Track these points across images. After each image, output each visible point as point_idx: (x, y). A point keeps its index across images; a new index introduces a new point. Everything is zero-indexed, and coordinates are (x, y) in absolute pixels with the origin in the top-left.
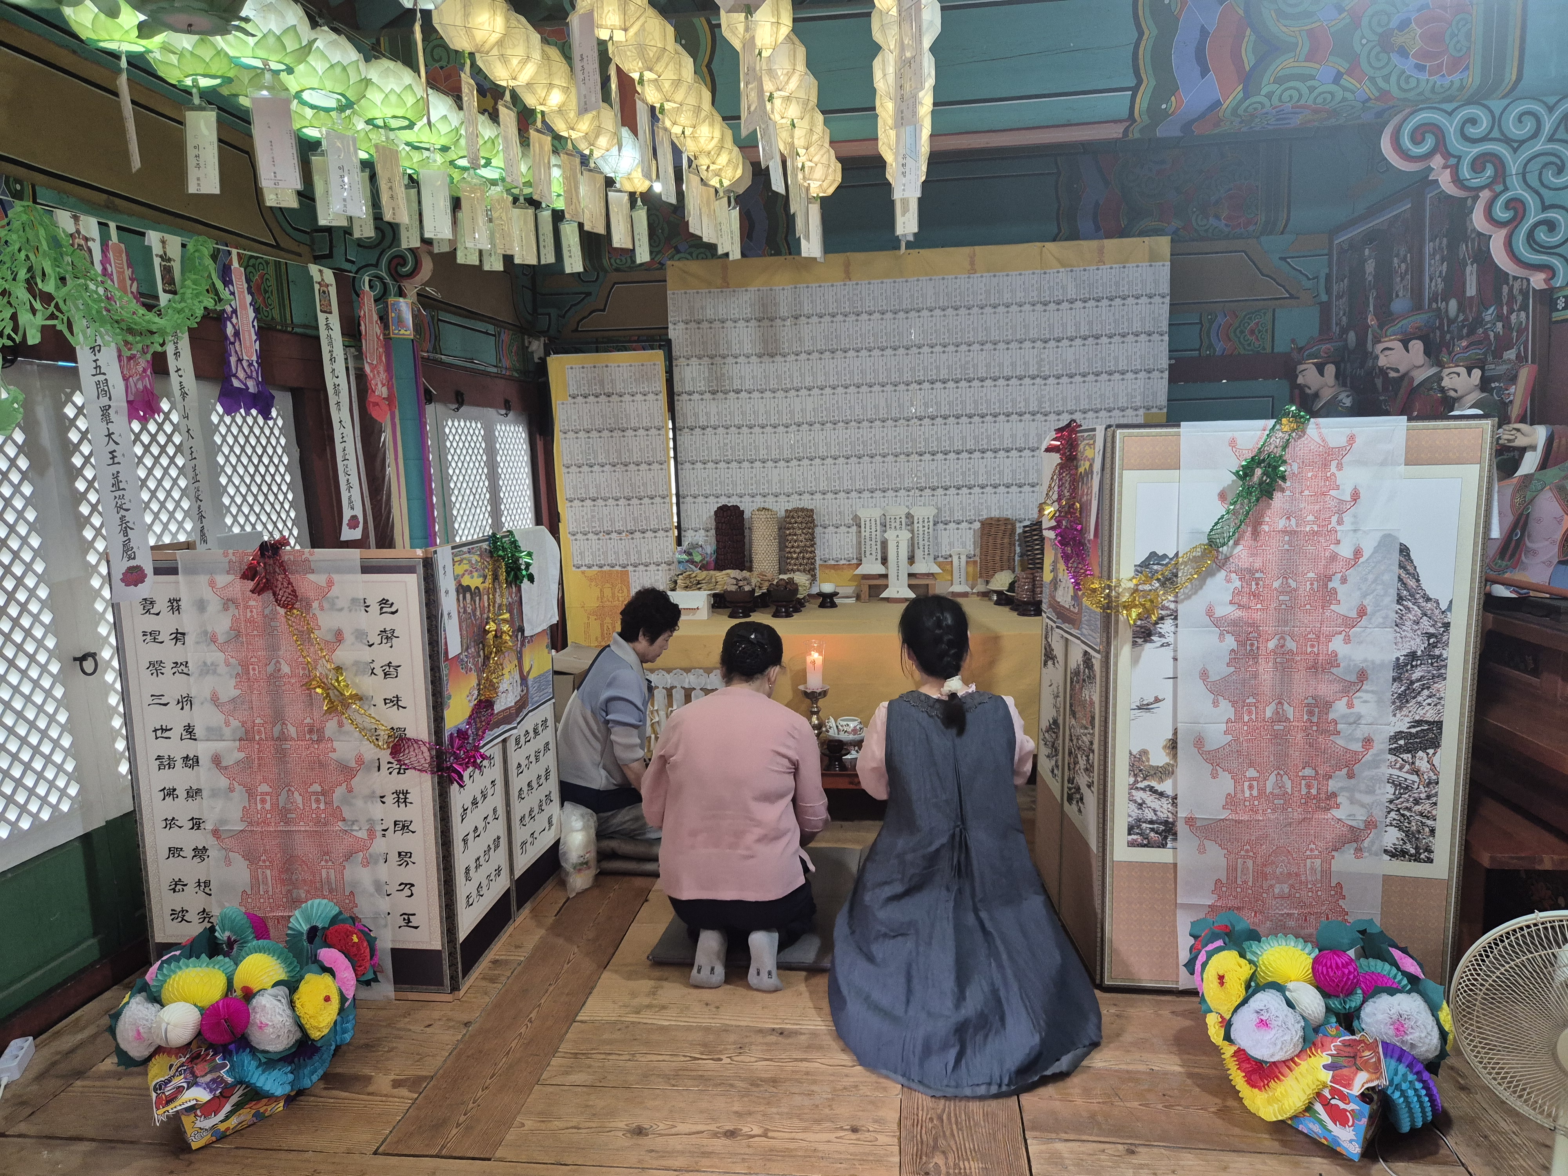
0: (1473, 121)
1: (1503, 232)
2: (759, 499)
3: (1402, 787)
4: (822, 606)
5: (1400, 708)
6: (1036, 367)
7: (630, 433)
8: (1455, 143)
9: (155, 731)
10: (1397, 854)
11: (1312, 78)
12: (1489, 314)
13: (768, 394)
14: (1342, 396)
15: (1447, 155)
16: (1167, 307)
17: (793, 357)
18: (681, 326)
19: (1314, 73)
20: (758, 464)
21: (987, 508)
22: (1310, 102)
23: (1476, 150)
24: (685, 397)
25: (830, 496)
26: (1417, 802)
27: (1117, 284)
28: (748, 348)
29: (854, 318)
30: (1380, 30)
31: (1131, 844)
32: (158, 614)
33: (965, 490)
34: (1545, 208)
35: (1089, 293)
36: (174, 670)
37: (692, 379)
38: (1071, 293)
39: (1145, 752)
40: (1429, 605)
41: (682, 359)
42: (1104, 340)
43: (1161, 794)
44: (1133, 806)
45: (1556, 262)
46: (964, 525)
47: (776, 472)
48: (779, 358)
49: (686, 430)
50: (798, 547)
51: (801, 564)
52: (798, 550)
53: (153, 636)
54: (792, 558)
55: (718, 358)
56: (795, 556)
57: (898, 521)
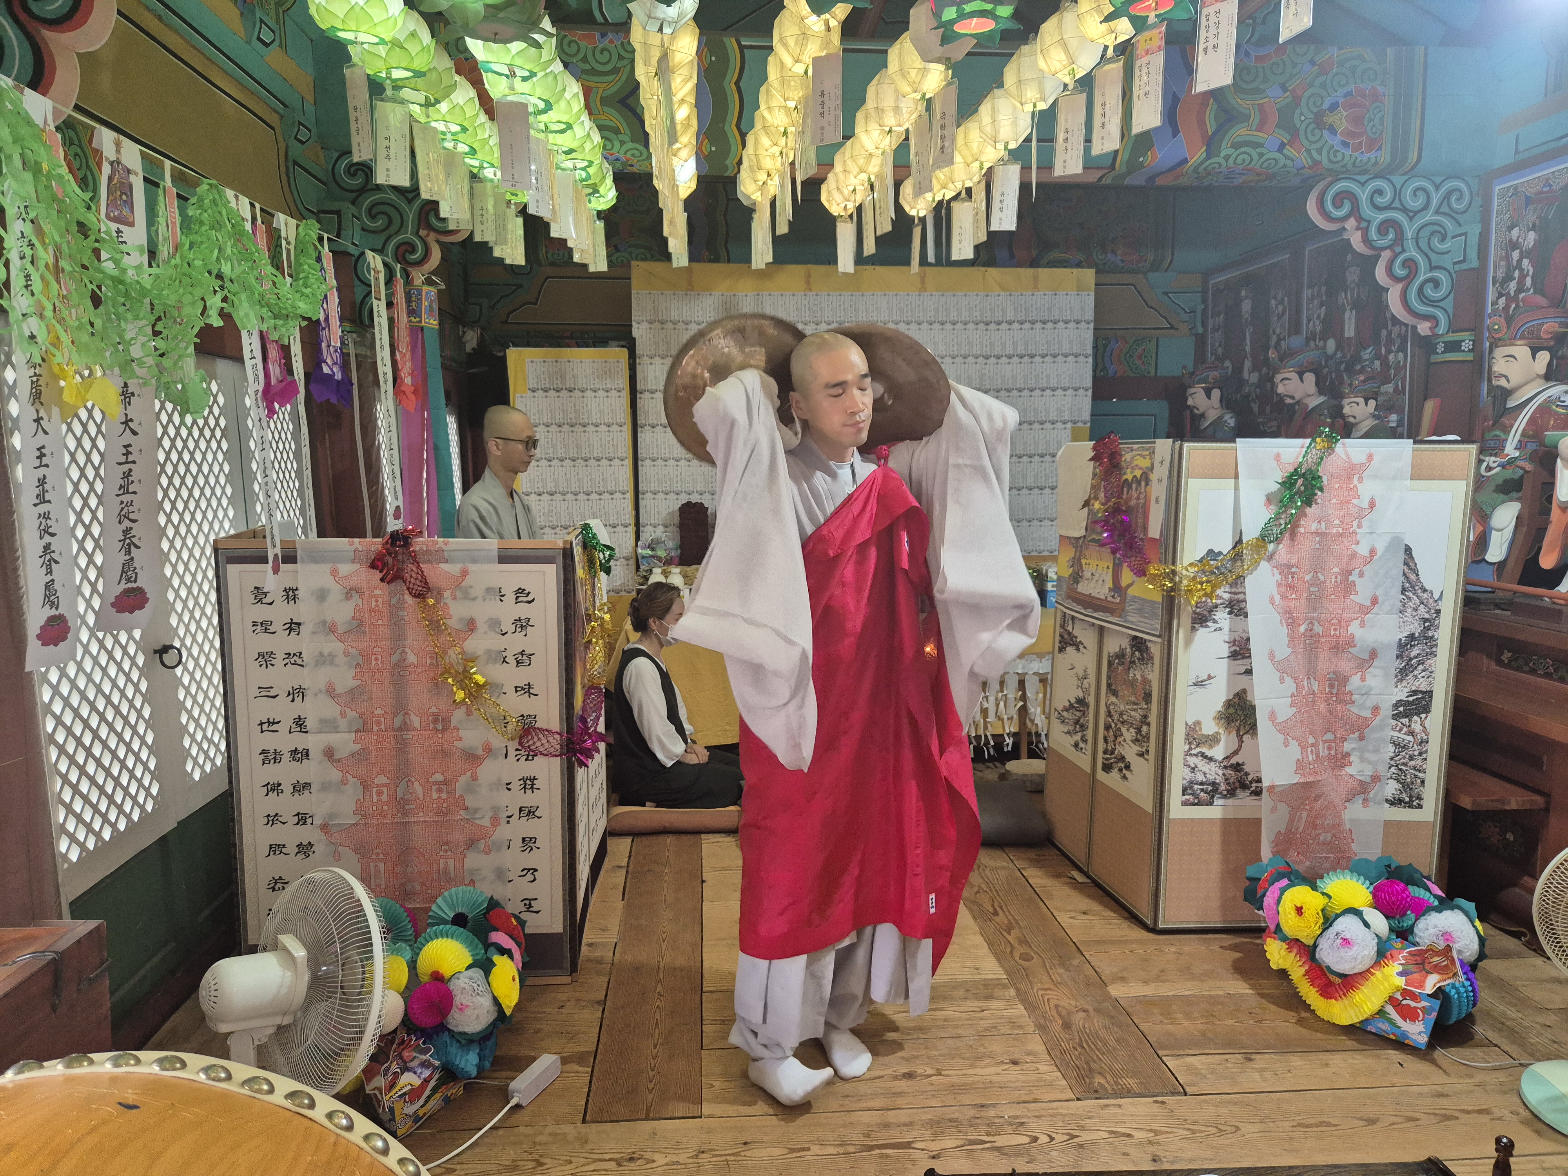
0: (1379, 192)
1: (1399, 286)
3: (1400, 746)
5: (1401, 681)
7: (591, 428)
8: (1366, 210)
9: (261, 724)
10: (1395, 802)
11: (1261, 145)
12: (1367, 354)
14: (1227, 417)
15: (1360, 219)
16: (1091, 333)
18: (645, 325)
19: (1262, 141)
22: (1257, 167)
23: (1382, 216)
24: (647, 395)
26: (1411, 758)
27: (1049, 309)
30: (1315, 110)
31: (1185, 803)
32: (271, 604)
34: (1432, 268)
35: (1025, 316)
36: (286, 661)
37: (655, 377)
38: (1010, 316)
39: (1198, 723)
40: (1425, 596)
41: (645, 358)
43: (1211, 759)
44: (1187, 770)
45: (1440, 314)
49: (648, 428)
53: (265, 626)
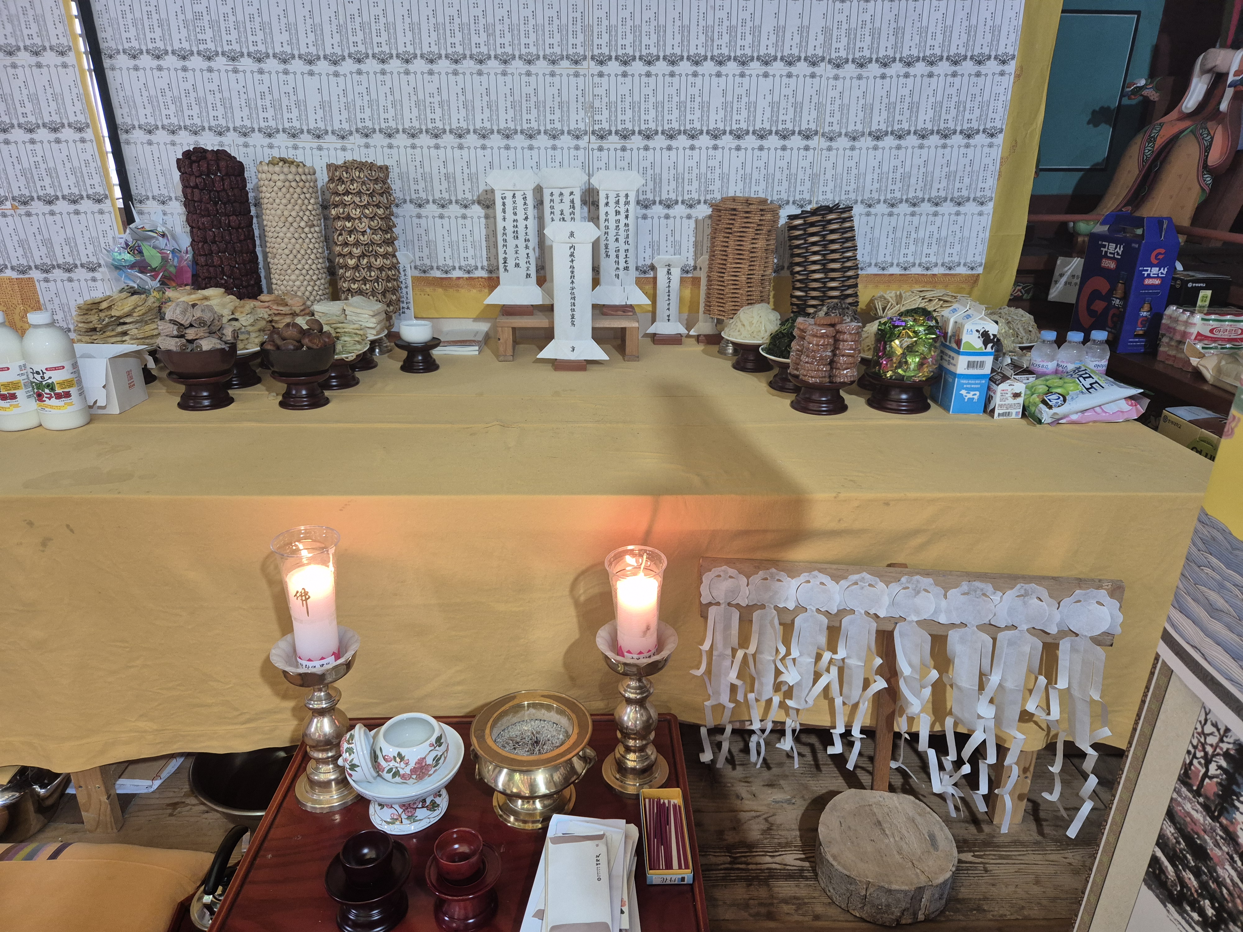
2: (281, 140)
4: (408, 367)
20: (272, 65)
21: (722, 177)
25: (425, 140)
33: (682, 141)
46: (680, 210)
47: (312, 83)
50: (357, 244)
51: (365, 281)
52: (356, 251)
54: (346, 267)
56: (352, 262)
57: (567, 199)
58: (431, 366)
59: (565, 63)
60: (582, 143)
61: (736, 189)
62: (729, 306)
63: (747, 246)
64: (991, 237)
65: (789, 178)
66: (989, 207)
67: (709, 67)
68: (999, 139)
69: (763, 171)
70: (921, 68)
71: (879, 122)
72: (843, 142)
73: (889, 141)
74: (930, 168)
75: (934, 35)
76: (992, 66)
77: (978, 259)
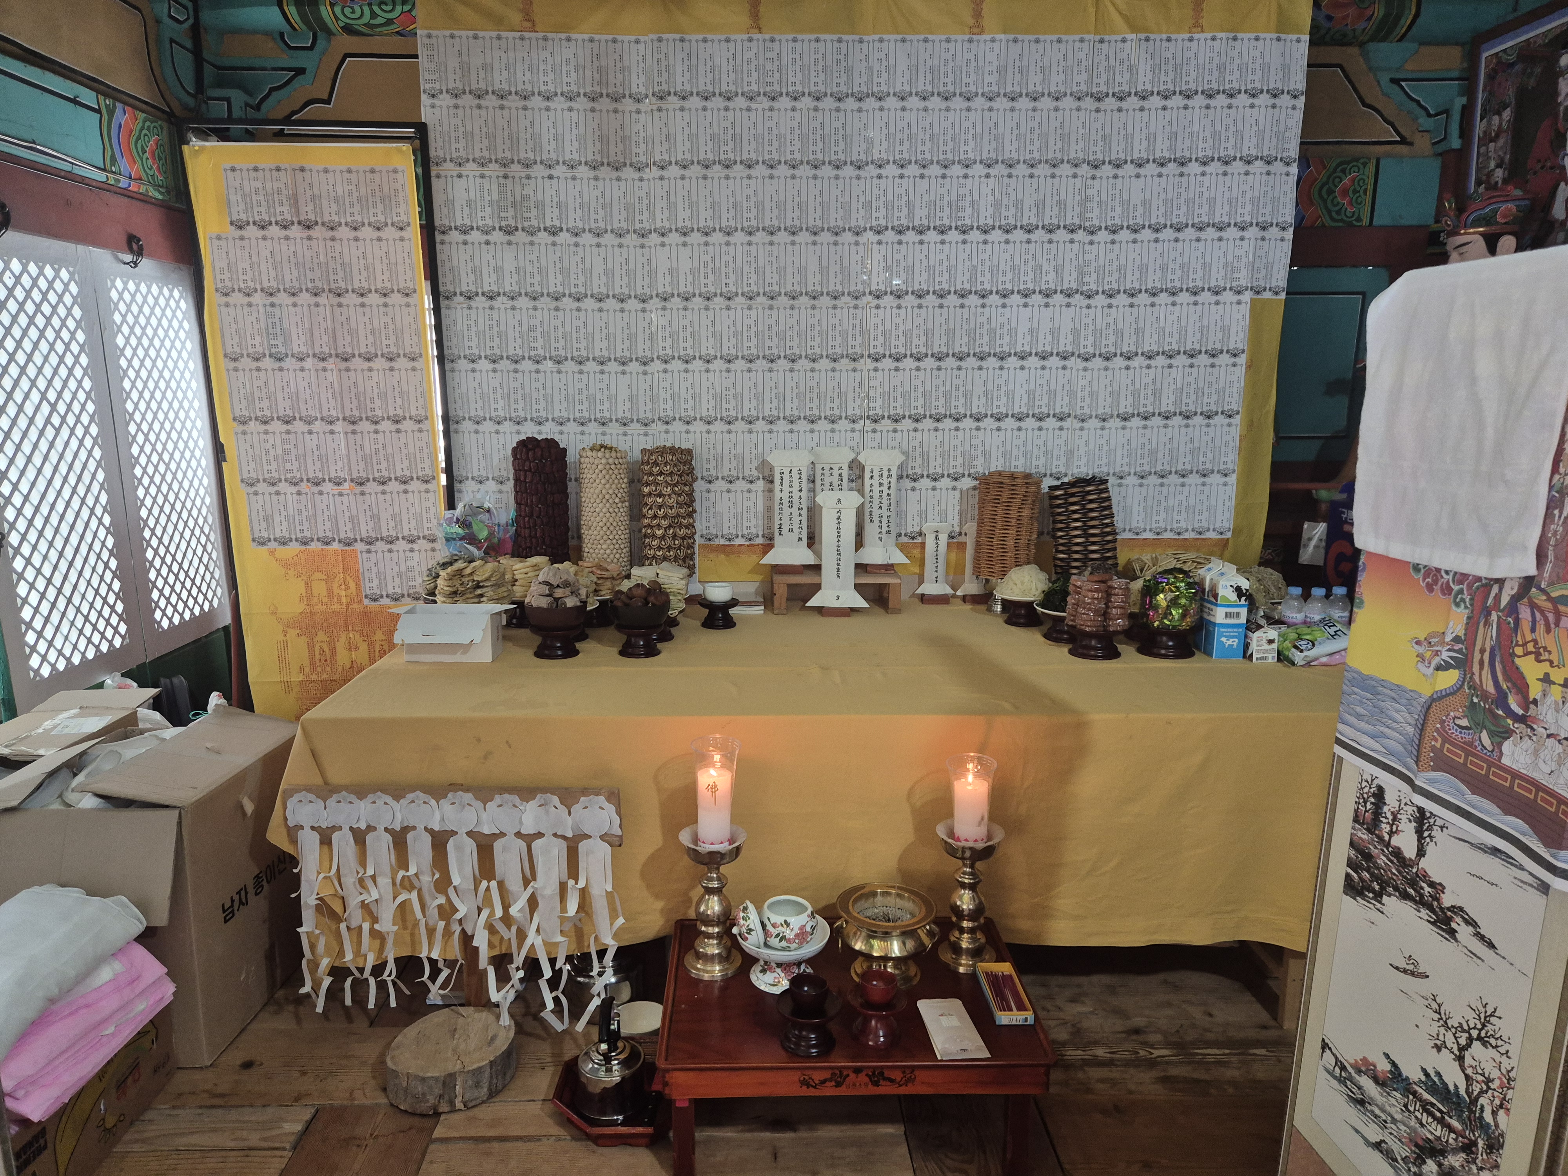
2: (592, 428)
4: (710, 625)
6: (1078, 210)
7: (351, 299)
13: (609, 239)
16: (1298, 116)
17: (655, 172)
18: (445, 100)
20: (591, 366)
21: (985, 454)
24: (455, 236)
25: (719, 426)
28: (571, 151)
29: (766, 103)
33: (948, 423)
35: (1174, 82)
37: (469, 203)
38: (1144, 82)
41: (449, 165)
42: (1194, 168)
46: (946, 482)
47: (624, 380)
48: (628, 173)
49: (459, 299)
50: (665, 517)
51: (669, 548)
52: (664, 523)
54: (654, 536)
55: (516, 167)
56: (659, 533)
57: (836, 473)
58: (729, 623)
59: (845, 361)
60: (858, 426)
61: (997, 464)
62: (997, 568)
63: (1014, 514)
64: (1237, 505)
65: (1046, 454)
66: (1233, 479)
67: (972, 362)
68: (1237, 419)
69: (1022, 449)
70: (1161, 360)
71: (1126, 405)
72: (1094, 423)
73: (1136, 422)
74: (1175, 445)
75: (1171, 334)
76: (1225, 359)
77: (1226, 525)
